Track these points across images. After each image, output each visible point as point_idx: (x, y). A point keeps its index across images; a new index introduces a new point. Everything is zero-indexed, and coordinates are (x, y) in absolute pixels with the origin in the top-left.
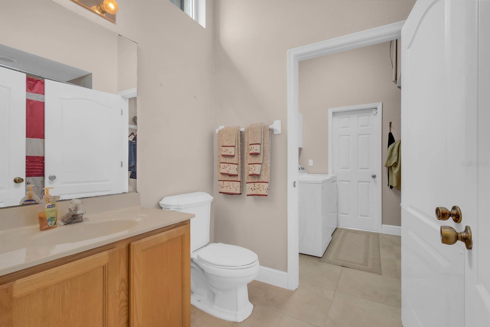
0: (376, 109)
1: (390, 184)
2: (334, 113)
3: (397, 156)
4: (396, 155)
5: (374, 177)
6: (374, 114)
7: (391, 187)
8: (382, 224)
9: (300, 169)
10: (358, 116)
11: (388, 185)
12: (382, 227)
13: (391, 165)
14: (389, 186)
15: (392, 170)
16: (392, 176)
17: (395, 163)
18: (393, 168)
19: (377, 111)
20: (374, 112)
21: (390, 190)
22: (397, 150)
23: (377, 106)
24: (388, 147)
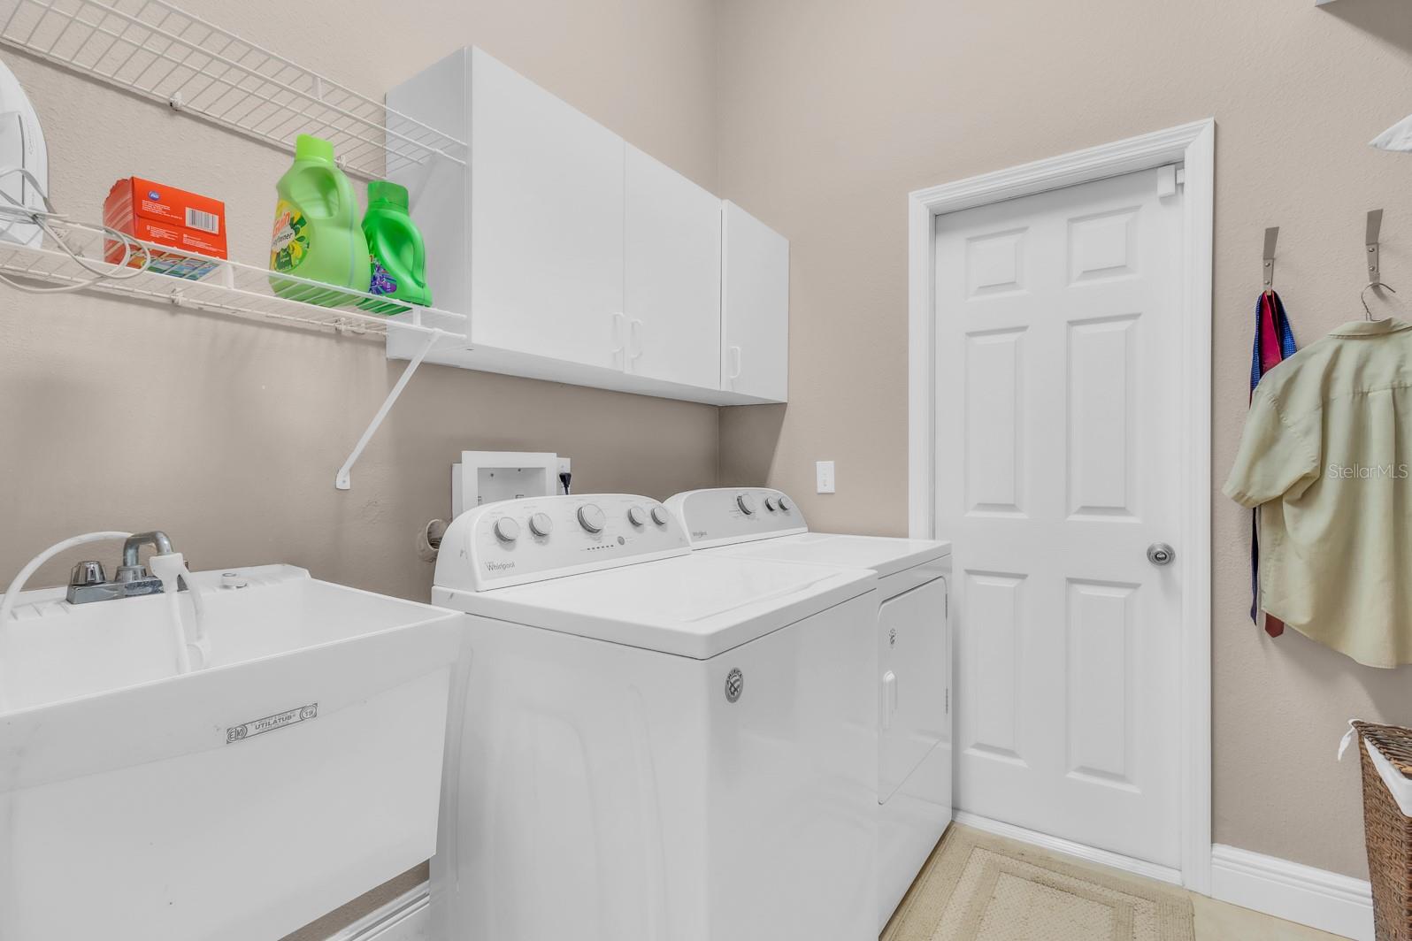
0: (1177, 164)
1: (1266, 606)
2: (941, 220)
3: (1314, 441)
4: (1307, 432)
5: (1162, 557)
6: (1166, 200)
7: (1274, 627)
8: (1212, 842)
9: (775, 506)
10: (1072, 220)
11: (1254, 613)
12: (1212, 857)
13: (1277, 491)
14: (1262, 620)
15: (1278, 522)
16: (1279, 560)
17: (1304, 478)
18: (1288, 510)
19: (1186, 176)
20: (1165, 185)
21: (1263, 641)
22: (1319, 402)
23: (1183, 148)
24: (1253, 385)
